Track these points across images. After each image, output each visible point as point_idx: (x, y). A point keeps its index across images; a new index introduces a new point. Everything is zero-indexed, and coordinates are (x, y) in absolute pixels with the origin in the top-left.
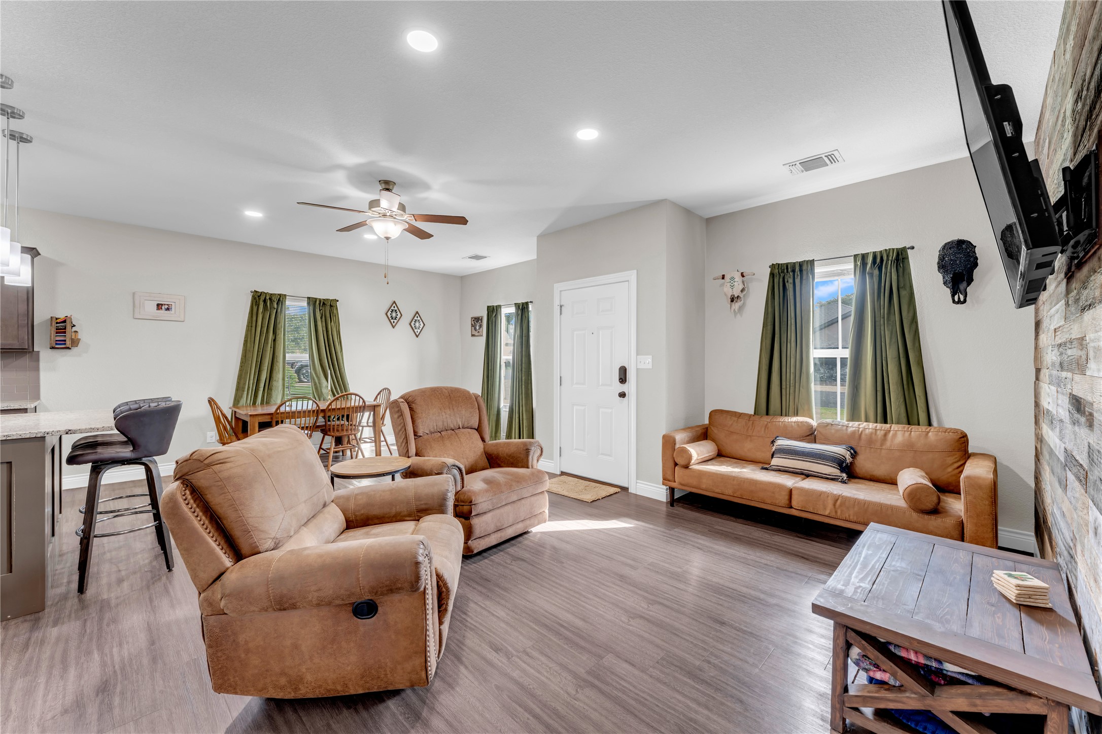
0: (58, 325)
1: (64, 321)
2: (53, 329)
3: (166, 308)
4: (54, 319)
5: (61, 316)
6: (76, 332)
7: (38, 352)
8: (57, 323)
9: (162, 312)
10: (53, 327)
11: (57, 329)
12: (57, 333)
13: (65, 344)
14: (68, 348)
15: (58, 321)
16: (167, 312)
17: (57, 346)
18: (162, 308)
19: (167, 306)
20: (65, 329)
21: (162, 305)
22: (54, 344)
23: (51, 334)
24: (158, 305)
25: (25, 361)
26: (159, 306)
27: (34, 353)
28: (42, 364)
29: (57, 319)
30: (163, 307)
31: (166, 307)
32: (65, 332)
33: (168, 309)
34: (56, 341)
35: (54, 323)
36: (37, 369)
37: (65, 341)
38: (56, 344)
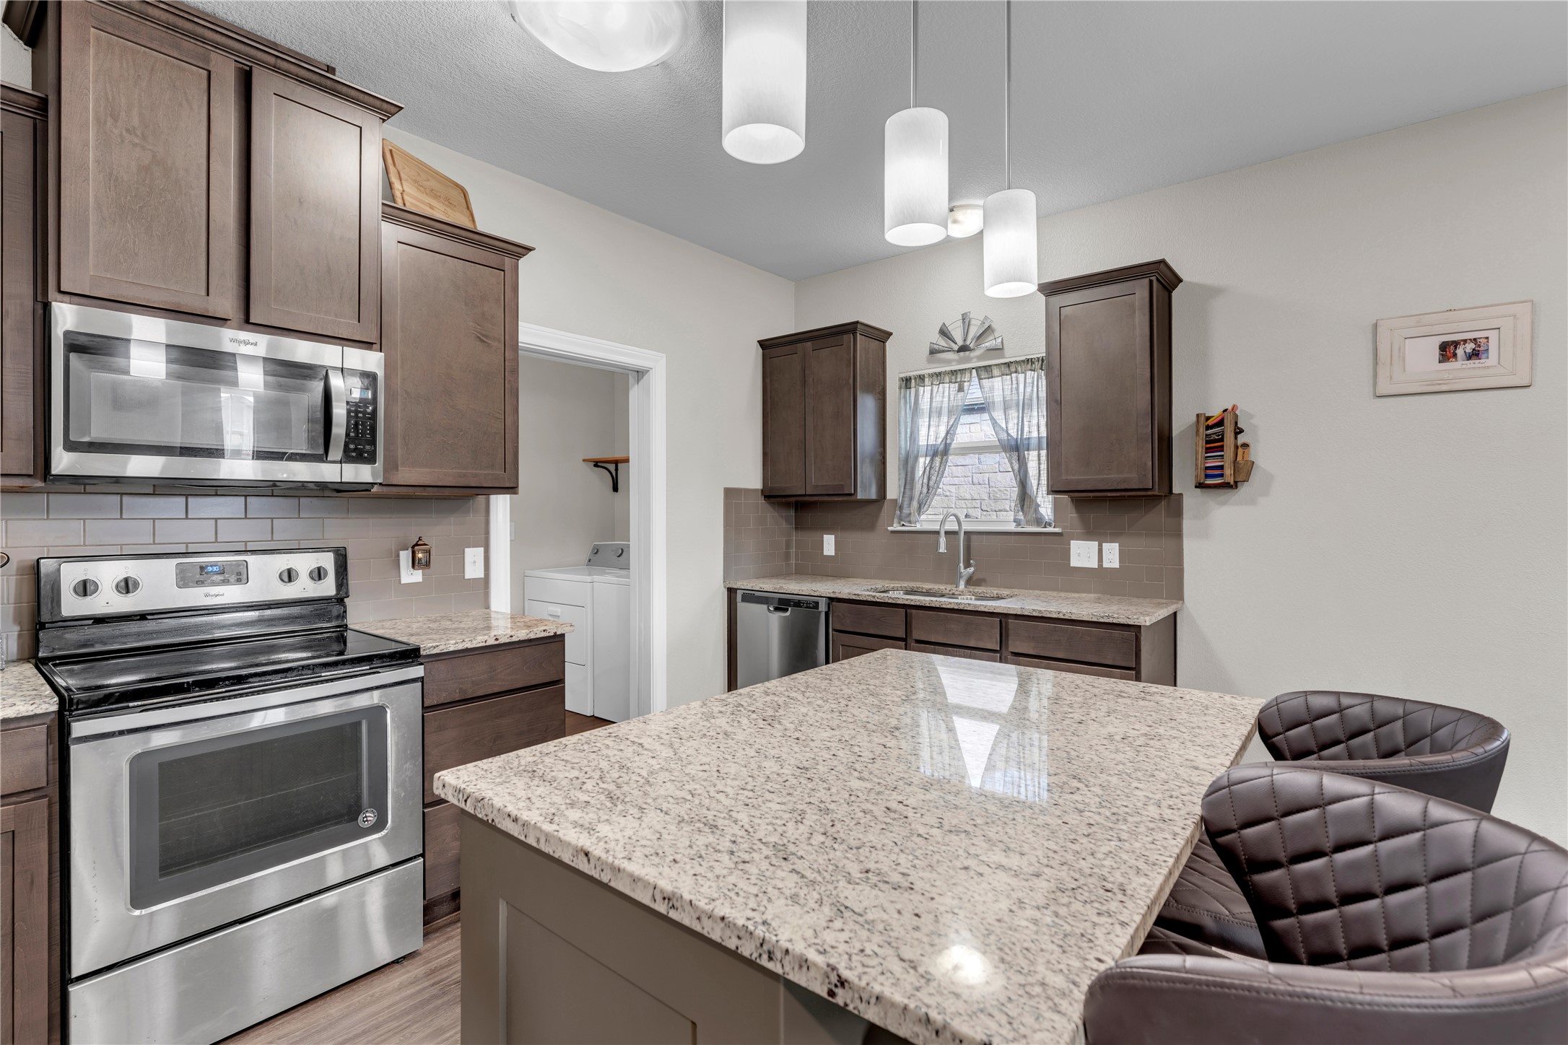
0: (1209, 432)
1: (1220, 423)
2: (1201, 442)
3: (1469, 350)
4: (1202, 419)
5: (1215, 412)
6: (1245, 445)
7: (1181, 495)
8: (1208, 428)
9: (1458, 365)
10: (1201, 436)
11: (1207, 442)
12: (1208, 450)
13: (1222, 475)
14: (1226, 486)
15: (1210, 422)
16: (1474, 363)
17: (1209, 482)
18: (1455, 355)
19: (1472, 345)
20: (1222, 440)
21: (1456, 344)
22: (1203, 476)
23: (1197, 453)
24: (1444, 347)
25: (1158, 515)
26: (1447, 351)
27: (1172, 497)
28: (1187, 524)
29: (1208, 418)
30: (1460, 352)
31: (1470, 347)
32: (1222, 446)
33: (1474, 355)
34: (1207, 468)
35: (1202, 429)
36: (1177, 534)
37: (1222, 467)
38: (1207, 476)
